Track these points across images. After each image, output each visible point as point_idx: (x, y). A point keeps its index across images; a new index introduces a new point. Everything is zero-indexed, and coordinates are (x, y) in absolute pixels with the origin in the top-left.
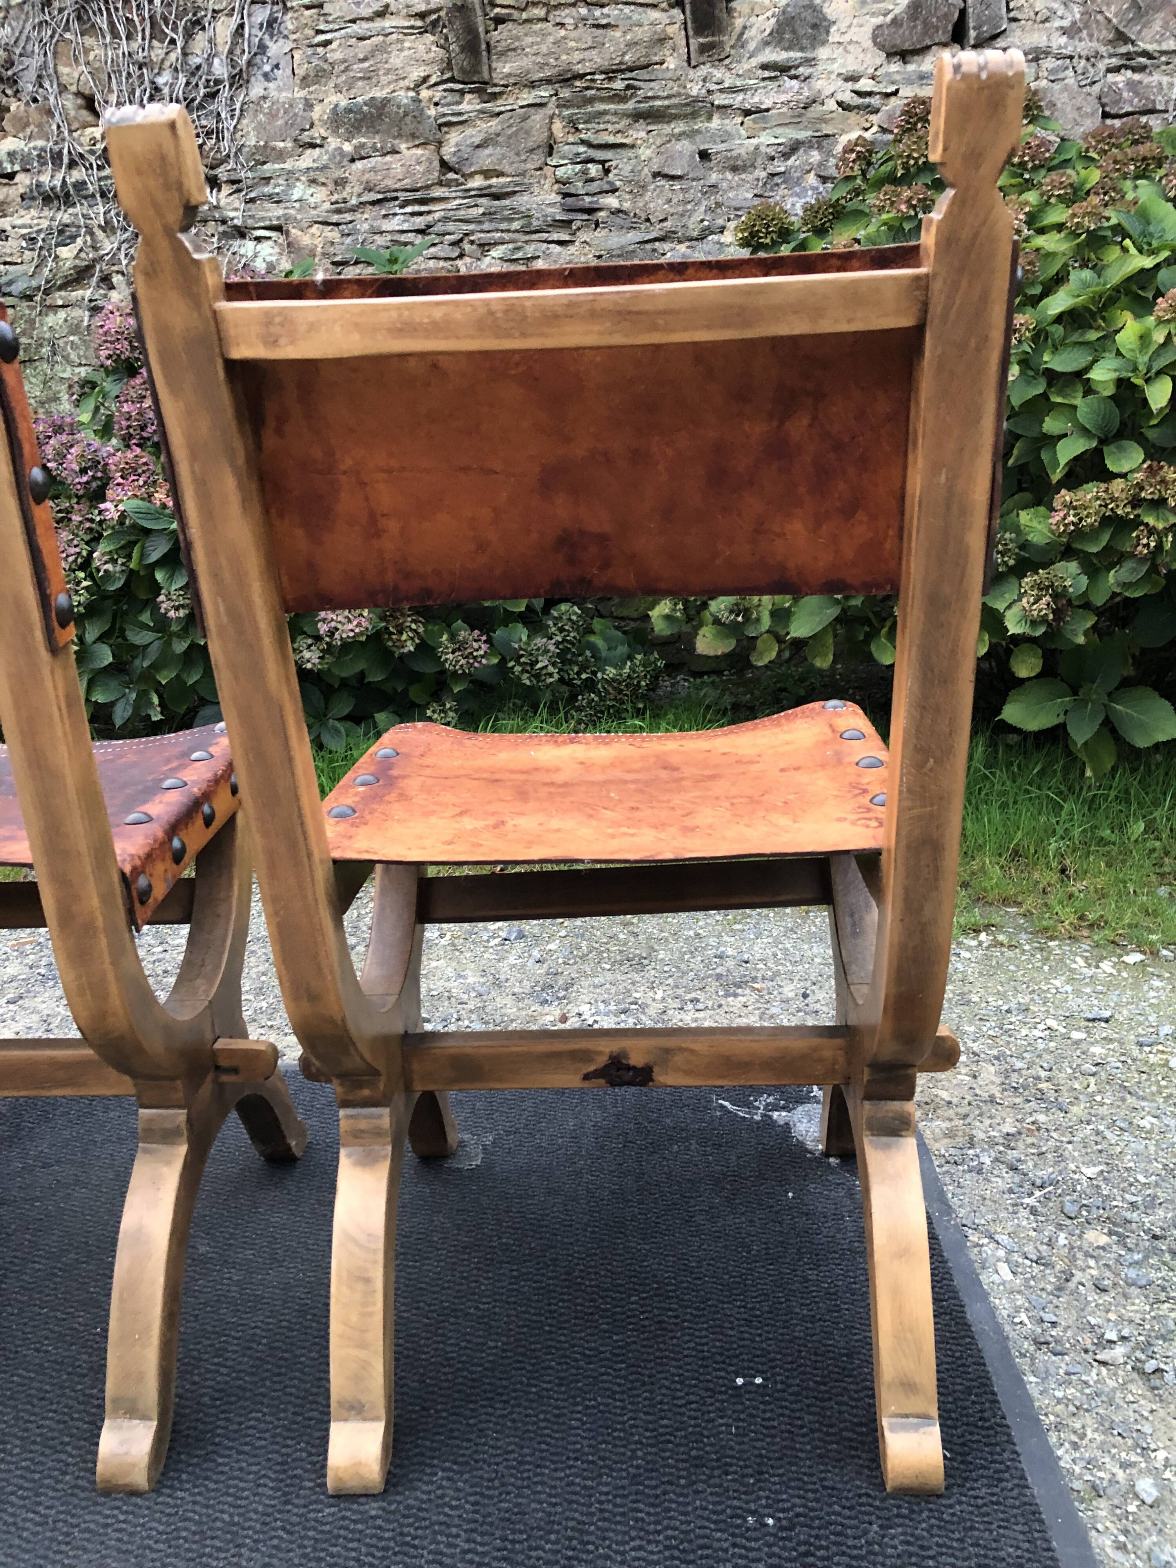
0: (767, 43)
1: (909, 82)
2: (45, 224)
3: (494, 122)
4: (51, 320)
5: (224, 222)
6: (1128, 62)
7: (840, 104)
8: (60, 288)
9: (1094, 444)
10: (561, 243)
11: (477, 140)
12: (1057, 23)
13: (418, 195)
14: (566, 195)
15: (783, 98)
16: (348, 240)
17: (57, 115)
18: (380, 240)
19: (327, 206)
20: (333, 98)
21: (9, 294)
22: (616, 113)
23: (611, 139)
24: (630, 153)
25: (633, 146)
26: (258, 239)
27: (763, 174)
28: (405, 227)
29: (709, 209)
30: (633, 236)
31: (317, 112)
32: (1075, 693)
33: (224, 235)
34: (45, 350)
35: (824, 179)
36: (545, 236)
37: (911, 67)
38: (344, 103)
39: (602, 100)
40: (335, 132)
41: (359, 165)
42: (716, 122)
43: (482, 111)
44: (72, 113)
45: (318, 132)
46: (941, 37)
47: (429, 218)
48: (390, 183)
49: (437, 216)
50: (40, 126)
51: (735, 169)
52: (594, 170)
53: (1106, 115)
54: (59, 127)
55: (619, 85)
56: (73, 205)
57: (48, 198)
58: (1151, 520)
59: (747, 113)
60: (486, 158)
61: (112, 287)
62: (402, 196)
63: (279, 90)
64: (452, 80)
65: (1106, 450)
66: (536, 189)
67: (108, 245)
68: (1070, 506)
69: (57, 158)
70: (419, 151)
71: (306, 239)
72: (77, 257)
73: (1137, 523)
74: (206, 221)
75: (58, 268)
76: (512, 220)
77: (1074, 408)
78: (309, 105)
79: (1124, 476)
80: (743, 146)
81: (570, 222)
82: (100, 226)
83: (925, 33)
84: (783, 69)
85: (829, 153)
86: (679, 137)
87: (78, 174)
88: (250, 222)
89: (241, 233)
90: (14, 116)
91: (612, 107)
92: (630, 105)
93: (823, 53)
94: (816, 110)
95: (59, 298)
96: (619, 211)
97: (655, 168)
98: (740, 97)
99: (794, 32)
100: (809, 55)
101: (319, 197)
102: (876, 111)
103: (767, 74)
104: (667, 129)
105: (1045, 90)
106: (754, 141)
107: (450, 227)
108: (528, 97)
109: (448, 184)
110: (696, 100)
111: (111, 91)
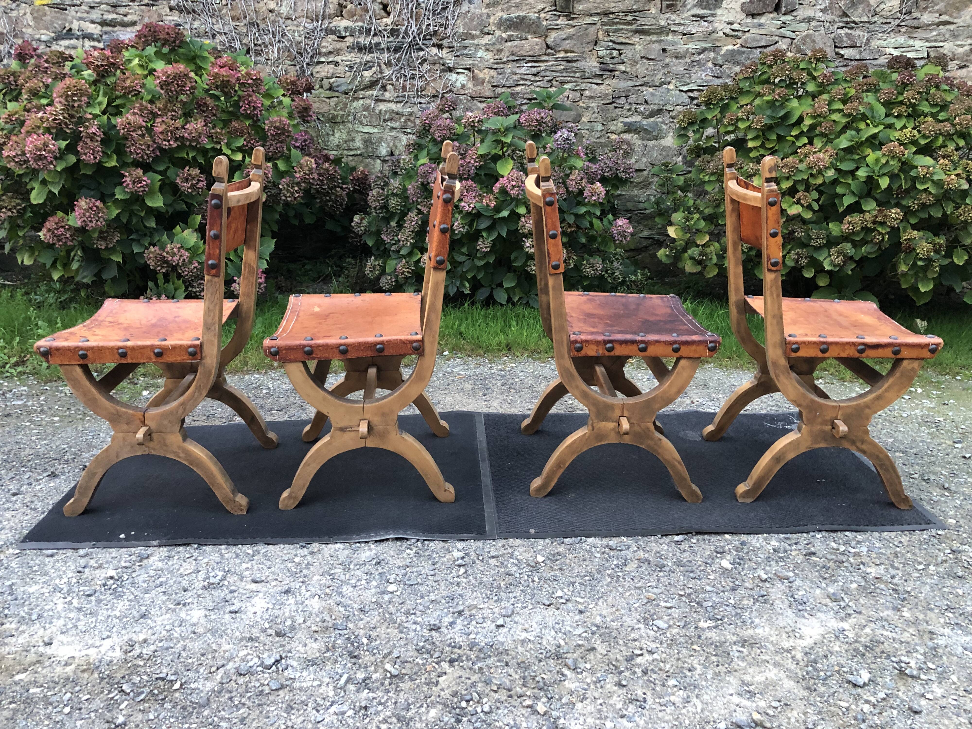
0: (695, 6)
1: (754, 26)
2: (358, 61)
3: (572, 30)
4: (355, 104)
5: (443, 65)
6: (846, 25)
7: (724, 34)
8: (363, 90)
9: (857, 199)
10: (597, 84)
11: (564, 37)
12: (819, 7)
13: (535, 59)
14: (601, 63)
15: (701, 30)
16: (500, 76)
17: (370, 12)
18: (516, 77)
19: (492, 61)
20: (500, 14)
21: (337, 91)
22: (627, 30)
23: (624, 41)
24: (632, 47)
25: (633, 45)
26: (458, 73)
27: (689, 61)
28: (528, 72)
29: (664, 74)
30: (630, 83)
31: (491, 20)
32: (840, 293)
33: (443, 71)
34: (351, 118)
35: (715, 65)
36: (590, 80)
37: (755, 21)
38: (505, 16)
39: (621, 24)
40: (499, 28)
41: (509, 44)
42: (670, 37)
43: (567, 25)
44: (378, 12)
45: (492, 28)
46: (770, 9)
47: (539, 69)
48: (523, 53)
49: (542, 68)
50: (361, 16)
51: (677, 57)
52: (615, 53)
53: (836, 47)
54: (370, 17)
55: (629, 18)
56: (373, 53)
57: (361, 49)
58: (880, 229)
59: (684, 34)
60: (567, 45)
61: (386, 90)
62: (528, 59)
63: (475, 8)
64: (555, 10)
65: (862, 201)
66: (588, 60)
67: (387, 72)
68: (849, 223)
69: (368, 31)
70: (537, 40)
71: (481, 75)
72: (372, 76)
73: (875, 230)
74: (435, 64)
75: (362, 81)
76: (576, 72)
77: (849, 184)
78: (489, 16)
79: (868, 212)
80: (682, 48)
81: (602, 75)
82: (385, 63)
83: (763, 7)
84: (702, 17)
85: (718, 54)
86: (654, 42)
87: (376, 40)
88: (456, 66)
89: (450, 70)
90: (349, 11)
91: (625, 27)
92: (634, 27)
93: (719, 12)
94: (715, 35)
95: (361, 94)
96: (624, 72)
97: (642, 55)
98: (682, 27)
99: (707, 2)
100: (712, 12)
101: (489, 56)
102: (740, 38)
103: (694, 19)
104: (648, 38)
105: (811, 35)
106: (687, 46)
107: (548, 73)
108: (588, 20)
109: (549, 55)
110: (663, 27)
111: (397, 3)
